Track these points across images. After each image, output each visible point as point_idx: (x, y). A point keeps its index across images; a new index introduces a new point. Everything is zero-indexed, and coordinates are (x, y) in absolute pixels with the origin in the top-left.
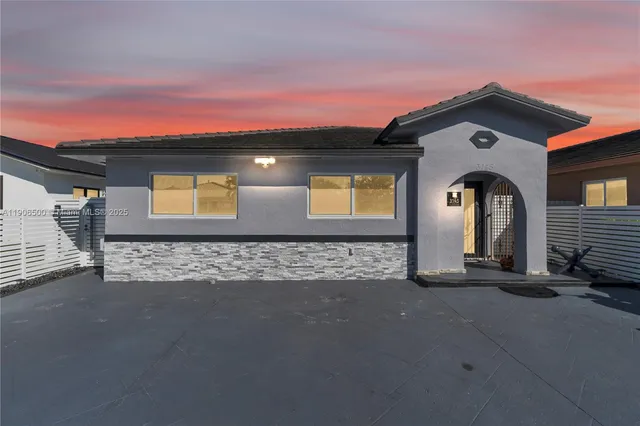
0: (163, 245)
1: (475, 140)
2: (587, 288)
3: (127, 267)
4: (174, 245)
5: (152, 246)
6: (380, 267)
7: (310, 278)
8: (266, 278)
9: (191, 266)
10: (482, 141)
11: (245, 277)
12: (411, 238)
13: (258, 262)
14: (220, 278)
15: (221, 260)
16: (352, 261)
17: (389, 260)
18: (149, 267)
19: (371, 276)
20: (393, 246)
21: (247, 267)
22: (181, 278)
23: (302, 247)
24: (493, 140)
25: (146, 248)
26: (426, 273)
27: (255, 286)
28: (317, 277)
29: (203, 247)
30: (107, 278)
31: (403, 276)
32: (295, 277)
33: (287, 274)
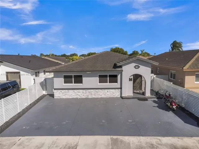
0: (67, 90)
1: (135, 67)
2: (156, 99)
3: (59, 95)
4: (69, 90)
5: (64, 91)
6: (114, 95)
7: (99, 97)
8: (89, 97)
9: (73, 95)
10: (137, 67)
11: (85, 97)
12: (121, 88)
13: (88, 94)
14: (79, 97)
15: (79, 94)
16: (108, 93)
17: (116, 93)
18: (64, 95)
19: (112, 97)
20: (117, 90)
21: (85, 95)
22: (71, 97)
23: (97, 90)
24: (139, 67)
25: (63, 91)
26: (124, 96)
27: (87, 99)
28: (100, 97)
29: (76, 91)
30: (55, 98)
31: (119, 96)
32: (96, 97)
33: (94, 96)
